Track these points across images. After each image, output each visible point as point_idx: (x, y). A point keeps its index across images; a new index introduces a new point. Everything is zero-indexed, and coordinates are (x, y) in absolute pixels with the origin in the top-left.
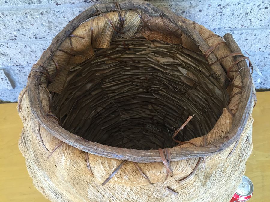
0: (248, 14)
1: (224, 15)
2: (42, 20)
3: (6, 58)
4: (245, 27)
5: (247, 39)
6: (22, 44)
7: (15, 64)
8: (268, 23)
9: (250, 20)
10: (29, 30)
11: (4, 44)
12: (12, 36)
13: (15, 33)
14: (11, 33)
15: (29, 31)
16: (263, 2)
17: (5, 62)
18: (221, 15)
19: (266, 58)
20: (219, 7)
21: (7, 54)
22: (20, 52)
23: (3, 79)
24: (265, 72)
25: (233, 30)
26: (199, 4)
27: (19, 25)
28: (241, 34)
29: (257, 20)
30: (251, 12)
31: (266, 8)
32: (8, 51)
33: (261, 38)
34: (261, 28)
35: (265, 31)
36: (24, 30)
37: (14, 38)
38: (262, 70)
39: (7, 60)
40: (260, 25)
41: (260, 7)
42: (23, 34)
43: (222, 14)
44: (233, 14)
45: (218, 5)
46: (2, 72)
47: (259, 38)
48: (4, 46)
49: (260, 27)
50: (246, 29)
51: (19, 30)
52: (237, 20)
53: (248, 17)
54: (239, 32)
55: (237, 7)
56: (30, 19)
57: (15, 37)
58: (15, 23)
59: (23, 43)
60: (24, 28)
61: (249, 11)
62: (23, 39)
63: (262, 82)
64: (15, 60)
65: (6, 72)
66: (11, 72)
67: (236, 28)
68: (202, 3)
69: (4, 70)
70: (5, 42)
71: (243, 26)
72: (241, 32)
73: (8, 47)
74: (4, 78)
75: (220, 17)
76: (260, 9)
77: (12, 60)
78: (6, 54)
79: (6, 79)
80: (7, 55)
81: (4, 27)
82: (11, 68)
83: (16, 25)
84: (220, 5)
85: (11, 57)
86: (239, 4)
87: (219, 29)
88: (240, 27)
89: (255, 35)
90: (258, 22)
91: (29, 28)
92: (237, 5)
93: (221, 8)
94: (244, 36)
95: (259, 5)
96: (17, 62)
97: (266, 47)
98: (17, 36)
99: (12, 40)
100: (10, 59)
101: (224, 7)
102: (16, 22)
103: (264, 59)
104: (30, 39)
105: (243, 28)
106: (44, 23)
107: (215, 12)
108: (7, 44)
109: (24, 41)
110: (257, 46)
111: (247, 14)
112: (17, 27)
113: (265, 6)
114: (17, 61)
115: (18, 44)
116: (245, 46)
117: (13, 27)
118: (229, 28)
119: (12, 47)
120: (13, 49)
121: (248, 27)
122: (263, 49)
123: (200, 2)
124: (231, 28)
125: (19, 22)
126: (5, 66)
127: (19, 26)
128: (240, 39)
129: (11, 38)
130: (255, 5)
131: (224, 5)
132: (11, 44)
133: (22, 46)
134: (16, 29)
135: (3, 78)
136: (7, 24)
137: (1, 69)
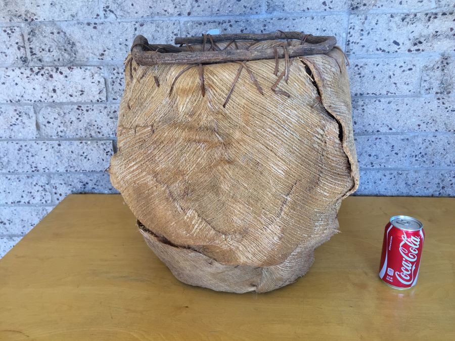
0: (392, 77)
1: (363, 76)
4: (392, 93)
5: (398, 110)
8: (419, 90)
9: (395, 84)
16: (405, 63)
18: (360, 77)
19: (433, 142)
20: (356, 68)
24: (438, 166)
25: (379, 97)
28: (389, 103)
29: (404, 83)
30: (394, 75)
31: (410, 69)
33: (415, 108)
34: (412, 97)
35: (418, 100)
38: (433, 163)
40: (410, 91)
41: (402, 69)
43: (362, 75)
44: (374, 77)
47: (412, 109)
49: (410, 93)
50: (393, 97)
52: (380, 85)
53: (393, 80)
54: (386, 99)
55: (377, 68)
61: (391, 73)
63: (439, 184)
67: (381, 94)
69: (113, 140)
71: (389, 92)
72: (388, 100)
74: (110, 151)
75: (359, 79)
76: (404, 71)
79: (111, 155)
84: (357, 65)
86: (378, 65)
87: (361, 94)
88: (386, 93)
89: (407, 105)
90: (406, 87)
92: (376, 65)
93: (359, 69)
94: (393, 105)
95: (401, 67)
97: (427, 124)
101: (361, 67)
103: (430, 144)
105: (389, 94)
107: (353, 74)
110: (414, 120)
111: (390, 77)
113: (409, 68)
116: (398, 120)
118: (372, 94)
121: (395, 94)
122: (423, 126)
126: (115, 135)
128: (390, 110)
130: (395, 65)
131: (362, 65)
135: (109, 152)
137: (110, 140)
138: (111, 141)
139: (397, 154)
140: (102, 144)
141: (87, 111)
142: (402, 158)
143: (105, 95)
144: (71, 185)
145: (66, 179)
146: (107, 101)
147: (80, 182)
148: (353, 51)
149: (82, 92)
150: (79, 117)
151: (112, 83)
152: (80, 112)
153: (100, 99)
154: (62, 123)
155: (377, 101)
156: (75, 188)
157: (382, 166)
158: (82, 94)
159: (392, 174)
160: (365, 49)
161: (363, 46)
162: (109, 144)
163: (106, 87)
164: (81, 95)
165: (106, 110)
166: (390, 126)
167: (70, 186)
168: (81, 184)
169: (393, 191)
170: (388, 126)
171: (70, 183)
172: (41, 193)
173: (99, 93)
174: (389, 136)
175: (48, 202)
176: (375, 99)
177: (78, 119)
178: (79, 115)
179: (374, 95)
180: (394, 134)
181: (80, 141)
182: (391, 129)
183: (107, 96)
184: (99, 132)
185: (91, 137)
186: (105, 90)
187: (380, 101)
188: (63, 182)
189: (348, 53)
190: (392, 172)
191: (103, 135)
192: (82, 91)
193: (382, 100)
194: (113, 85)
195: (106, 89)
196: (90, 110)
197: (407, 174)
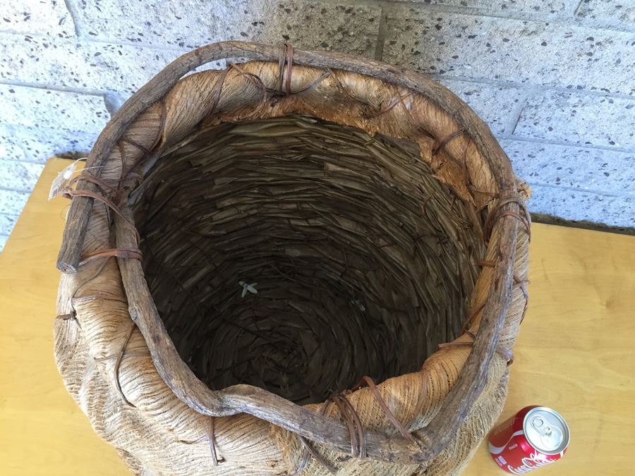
1: (596, 60)
2: (201, 13)
3: (113, 75)
6: (150, 53)
7: (130, 89)
10: (171, 26)
11: (113, 45)
12: (133, 33)
13: (140, 28)
14: (132, 27)
15: (169, 28)
17: (109, 81)
18: (590, 60)
20: (588, 43)
21: (118, 66)
22: (143, 68)
23: (100, 115)
25: (612, 96)
26: (544, 29)
27: (153, 13)
28: (627, 107)
32: (120, 61)
36: (160, 25)
37: (136, 36)
39: (115, 78)
42: (155, 33)
43: (593, 58)
44: (619, 61)
45: (587, 37)
46: (100, 101)
48: (113, 48)
51: (149, 24)
52: (624, 76)
54: (624, 101)
55: (630, 48)
56: (176, 6)
57: (139, 37)
58: (143, 9)
59: (154, 50)
60: (160, 22)
62: (154, 43)
64: (131, 81)
65: (108, 101)
66: (117, 102)
67: (618, 92)
68: (551, 29)
69: (105, 95)
70: (116, 43)
71: (634, 90)
72: (629, 102)
73: (121, 54)
74: (103, 112)
75: (586, 64)
77: (124, 80)
78: (115, 66)
79: (106, 117)
80: (117, 69)
81: (120, 13)
82: (119, 94)
83: (145, 13)
84: (591, 39)
85: (124, 73)
86: (634, 43)
87: (579, 87)
88: (629, 91)
91: (170, 22)
92: (631, 43)
93: (592, 46)
96: (133, 85)
98: (144, 34)
99: (132, 40)
100: (122, 77)
101: (598, 44)
102: (147, 7)
104: (167, 45)
106: (203, 19)
107: (578, 50)
108: (121, 46)
109: (156, 47)
112: (146, 17)
114: (135, 83)
115: (142, 49)
116: (632, 135)
117: (139, 15)
118: (602, 89)
119: (130, 55)
120: (132, 58)
123: (547, 24)
124: (607, 90)
125: (152, 7)
126: (108, 88)
127: (150, 17)
128: (624, 117)
129: (130, 37)
131: (601, 40)
132: (129, 48)
133: (150, 55)
134: (143, 20)
135: (101, 113)
136: (127, 7)
137: (100, 95)
138: (102, 98)
139: (607, 174)
140: (86, 100)
141: (46, 46)
142: (613, 182)
143: (73, 26)
144: (50, 142)
145: (40, 134)
146: (78, 36)
147: (65, 138)
148: (595, 12)
149: (27, 17)
150: (33, 53)
151: (83, 5)
152: (32, 45)
153: (64, 32)
154: (5, 60)
155: (607, 101)
156: (58, 145)
157: (575, 185)
158: (28, 18)
159: (586, 196)
160: (619, 12)
161: (619, 7)
162: (99, 103)
163: (70, 11)
164: (25, 20)
165: (80, 51)
166: (613, 139)
167: (48, 144)
168: (66, 141)
169: (578, 215)
170: (610, 139)
171: (48, 140)
172: (6, 146)
173: (60, 24)
174: (605, 151)
175: (21, 158)
176: (604, 98)
177: (32, 57)
178: (32, 50)
179: (604, 91)
180: (615, 150)
181: (47, 91)
182: (613, 143)
183: (76, 27)
184: (77, 81)
185: (64, 85)
186: (69, 15)
187: (611, 102)
188: (35, 139)
189: (580, 18)
190: (587, 194)
191: (85, 85)
192: (25, 14)
193: (617, 101)
194: (84, 8)
195: (72, 15)
196: (51, 47)
197: (612, 201)
